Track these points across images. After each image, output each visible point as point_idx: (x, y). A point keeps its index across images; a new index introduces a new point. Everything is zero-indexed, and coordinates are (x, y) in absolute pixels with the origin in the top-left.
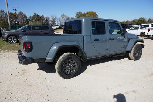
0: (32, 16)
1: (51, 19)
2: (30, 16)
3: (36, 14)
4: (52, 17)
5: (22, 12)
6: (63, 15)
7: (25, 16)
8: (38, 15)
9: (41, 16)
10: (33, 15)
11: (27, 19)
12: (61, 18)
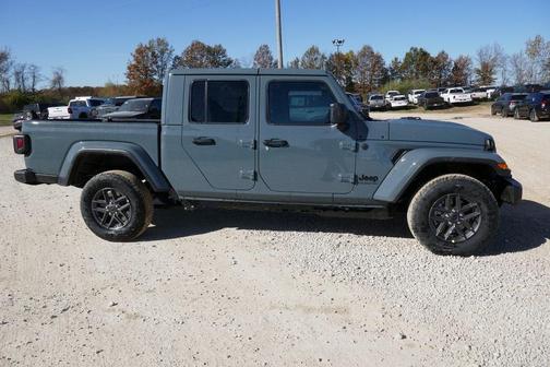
0: (401, 58)
1: (476, 65)
2: (396, 59)
3: (415, 50)
4: (480, 54)
5: (369, 48)
6: (538, 40)
7: (378, 60)
8: (425, 54)
9: (434, 54)
10: (407, 54)
11: (384, 71)
12: (525, 55)
